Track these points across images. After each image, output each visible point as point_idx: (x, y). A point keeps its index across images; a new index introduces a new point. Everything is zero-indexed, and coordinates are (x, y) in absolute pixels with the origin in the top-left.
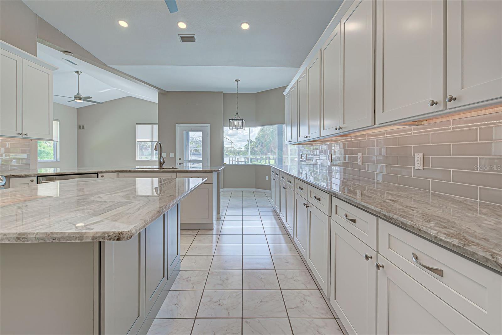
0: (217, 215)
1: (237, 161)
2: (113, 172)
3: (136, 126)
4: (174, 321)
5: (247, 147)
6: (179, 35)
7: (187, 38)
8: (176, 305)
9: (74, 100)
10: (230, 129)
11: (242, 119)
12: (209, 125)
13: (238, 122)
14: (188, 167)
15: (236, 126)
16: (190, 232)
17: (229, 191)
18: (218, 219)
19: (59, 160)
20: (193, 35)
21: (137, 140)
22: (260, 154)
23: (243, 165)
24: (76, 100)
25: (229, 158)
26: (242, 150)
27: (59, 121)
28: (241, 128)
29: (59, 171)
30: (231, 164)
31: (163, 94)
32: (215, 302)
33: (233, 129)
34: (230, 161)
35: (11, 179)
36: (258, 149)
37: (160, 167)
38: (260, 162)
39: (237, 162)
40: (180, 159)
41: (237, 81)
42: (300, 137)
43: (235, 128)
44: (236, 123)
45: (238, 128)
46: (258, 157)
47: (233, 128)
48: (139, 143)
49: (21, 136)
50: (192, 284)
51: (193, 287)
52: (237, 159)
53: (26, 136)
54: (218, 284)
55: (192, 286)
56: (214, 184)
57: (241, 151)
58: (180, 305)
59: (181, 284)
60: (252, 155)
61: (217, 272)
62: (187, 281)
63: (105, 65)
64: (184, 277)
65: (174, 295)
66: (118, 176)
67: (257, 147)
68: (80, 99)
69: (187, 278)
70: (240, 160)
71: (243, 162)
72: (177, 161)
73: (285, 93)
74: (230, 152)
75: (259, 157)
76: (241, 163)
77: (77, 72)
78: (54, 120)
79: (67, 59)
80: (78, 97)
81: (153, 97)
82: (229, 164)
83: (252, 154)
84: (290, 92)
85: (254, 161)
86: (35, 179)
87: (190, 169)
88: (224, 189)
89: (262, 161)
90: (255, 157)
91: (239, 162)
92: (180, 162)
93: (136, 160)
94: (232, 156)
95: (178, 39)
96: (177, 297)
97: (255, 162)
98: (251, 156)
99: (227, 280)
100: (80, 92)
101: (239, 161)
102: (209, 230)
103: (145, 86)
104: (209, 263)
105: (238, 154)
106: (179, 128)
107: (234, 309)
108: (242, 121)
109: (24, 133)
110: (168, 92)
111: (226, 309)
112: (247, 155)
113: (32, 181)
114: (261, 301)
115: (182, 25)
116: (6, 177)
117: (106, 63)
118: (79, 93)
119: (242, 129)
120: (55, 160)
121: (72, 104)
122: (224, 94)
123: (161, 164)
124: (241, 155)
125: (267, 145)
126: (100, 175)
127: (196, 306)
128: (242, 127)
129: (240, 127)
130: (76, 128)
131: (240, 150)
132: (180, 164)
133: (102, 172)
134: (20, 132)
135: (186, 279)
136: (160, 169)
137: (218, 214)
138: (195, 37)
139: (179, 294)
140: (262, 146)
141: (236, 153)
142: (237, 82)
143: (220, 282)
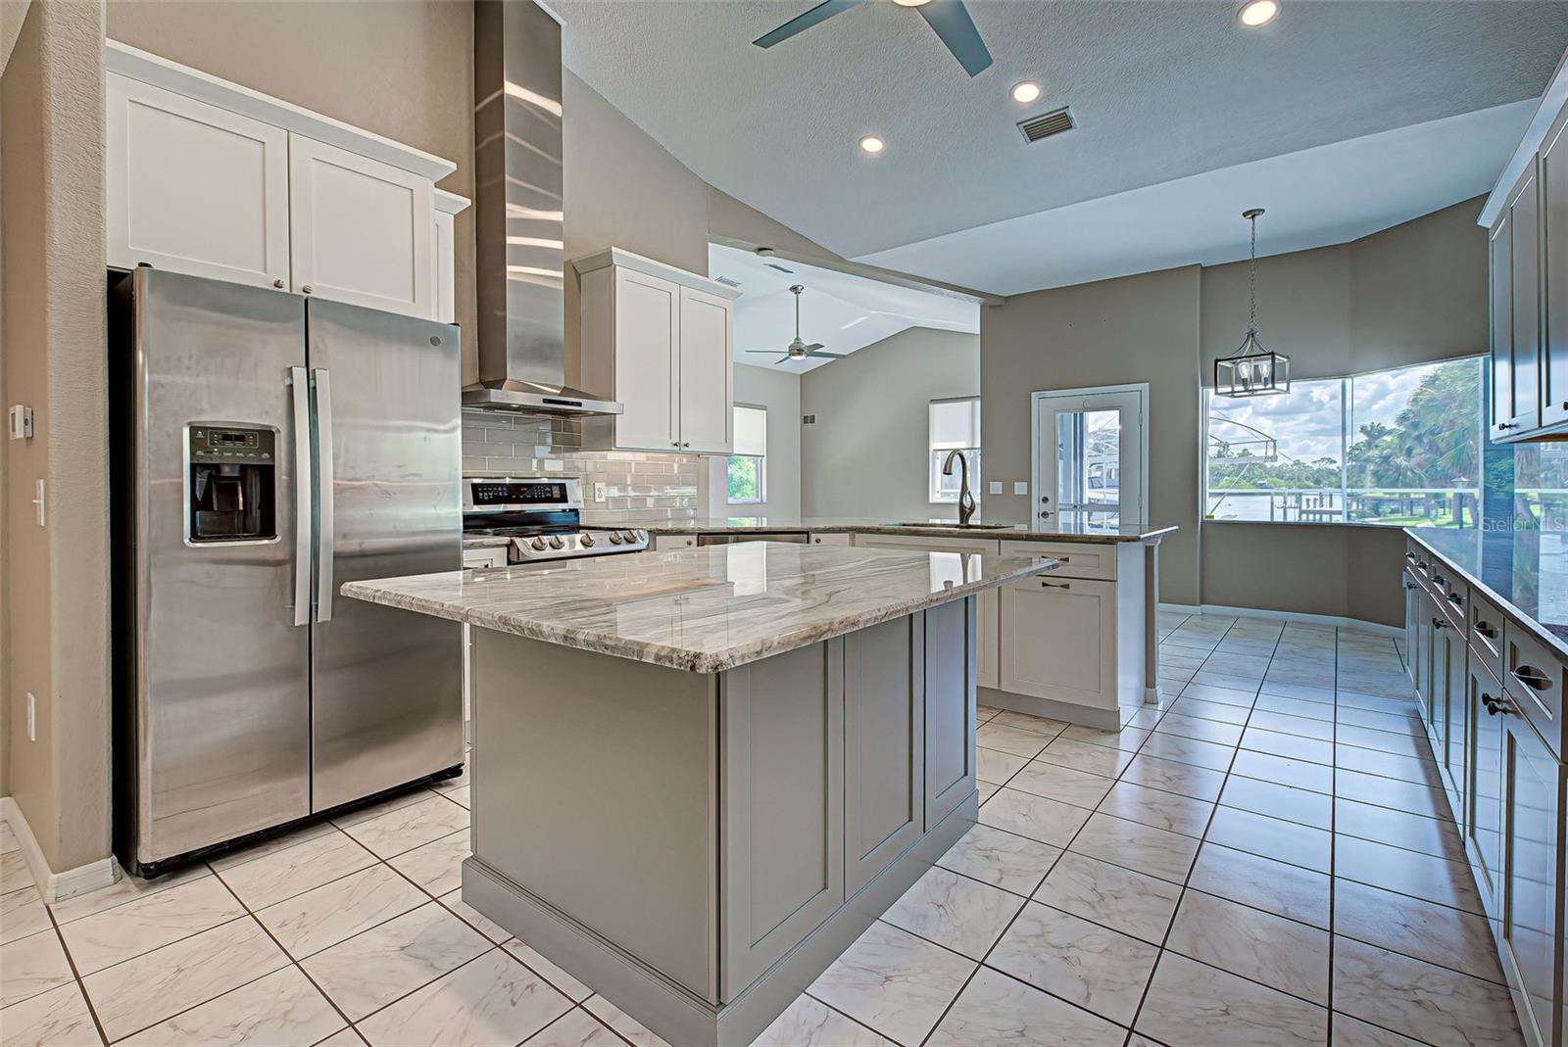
0: (1143, 688)
1: (1304, 508)
2: (840, 530)
3: (931, 406)
4: (922, 943)
5: (1353, 454)
6: (1018, 124)
7: (1047, 125)
8: (939, 906)
9: (788, 358)
10: (1220, 394)
11: (1273, 354)
13: (1256, 367)
14: (1081, 524)
15: (1244, 382)
16: (1041, 727)
17: (1225, 617)
18: (1145, 702)
19: (765, 501)
20: (1063, 109)
21: (934, 445)
22: (1426, 483)
23: (1338, 526)
24: (793, 358)
25: (1269, 497)
26: (1333, 466)
27: (766, 410)
28: (1270, 386)
29: (765, 524)
30: (1279, 518)
31: (994, 306)
32: (1054, 947)
33: (1233, 392)
34: (1275, 509)
35: (657, 537)
36: (1413, 462)
37: (962, 522)
38: (1427, 515)
39: (1308, 512)
40: (1045, 500)
41: (1252, 214)
42: (1548, 404)
43: (1241, 388)
44: (1245, 370)
45: (1256, 387)
46: (1412, 496)
47: (1237, 389)
48: (939, 453)
49: (678, 448)
50: (1001, 871)
51: (1000, 880)
52: (1308, 500)
53: (686, 449)
54: (1081, 900)
55: (997, 875)
56: (1119, 584)
57: (1331, 473)
58: (949, 911)
59: (969, 859)
60: (1382, 487)
61: (1087, 863)
62: (987, 857)
63: (841, 259)
64: (980, 845)
65: (942, 882)
66: (853, 544)
67: (1409, 453)
68: (800, 352)
69: (991, 850)
70: (1322, 506)
71: (1340, 513)
72: (1037, 507)
73: (1485, 221)
74: (1278, 476)
75: (1423, 496)
76: (1326, 519)
77: (794, 289)
78: (736, 404)
79: (772, 264)
80: (797, 350)
81: (967, 317)
82: (1268, 519)
83: (1379, 480)
84: (1508, 212)
85: (1393, 512)
86: (694, 539)
87: (1088, 531)
88: (1203, 606)
89: (1433, 512)
90: (1400, 494)
91: (1315, 513)
92: (1044, 507)
93: (931, 501)
94: (1284, 489)
95: (1020, 136)
96: (948, 889)
97: (1399, 516)
98: (1379, 493)
99: (1116, 898)
100: (800, 336)
101: (1318, 508)
102: (1103, 731)
103: (943, 294)
104: (1071, 830)
105: (1317, 482)
106: (1041, 405)
107: (1112, 990)
108: (1273, 359)
109: (684, 442)
110: (1007, 298)
111: (1084, 979)
112: (1362, 487)
113: (689, 543)
114: (1226, 1012)
115: (1026, 93)
116: (649, 532)
117: (842, 255)
118: (797, 339)
119: (1273, 388)
120: (759, 500)
121: (785, 367)
122: (1205, 271)
123: (965, 513)
124: (1330, 485)
125: (1457, 443)
126: (813, 537)
127: (993, 933)
128: (1273, 382)
129: (1266, 384)
130: (798, 421)
131: (1323, 466)
132: (1045, 515)
133: (817, 531)
134: (677, 441)
135: (985, 850)
136: (962, 527)
137: (1147, 686)
138: (1071, 113)
139: (955, 884)
140: (1433, 448)
141: (1307, 479)
142: (1253, 217)
143: (1093, 897)
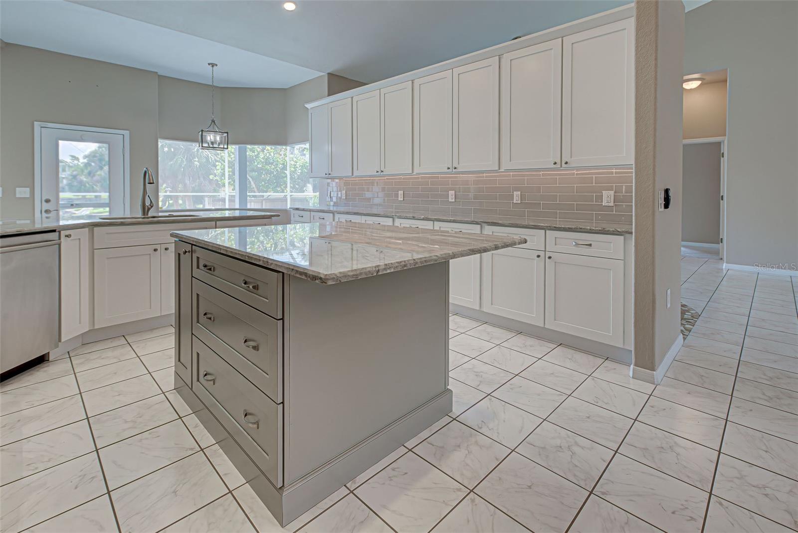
12: (128, 132)
